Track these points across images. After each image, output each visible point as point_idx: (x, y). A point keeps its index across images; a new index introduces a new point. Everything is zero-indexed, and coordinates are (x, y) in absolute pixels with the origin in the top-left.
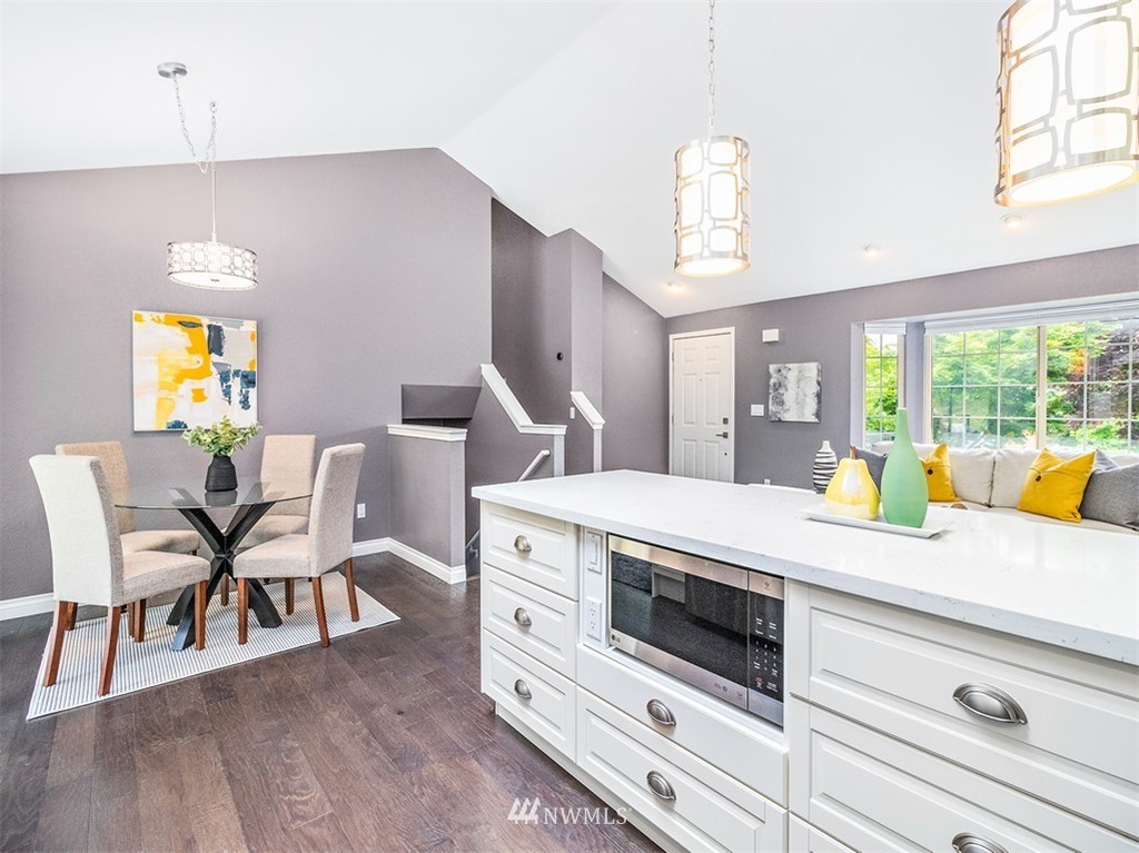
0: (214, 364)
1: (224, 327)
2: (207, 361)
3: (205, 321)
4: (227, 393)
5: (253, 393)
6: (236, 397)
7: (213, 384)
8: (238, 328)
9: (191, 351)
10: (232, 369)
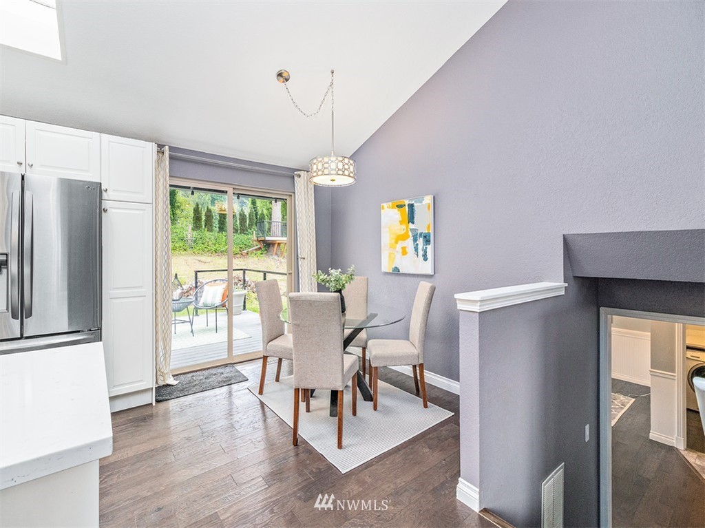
0: (411, 230)
1: (415, 204)
2: (407, 227)
3: (407, 202)
4: (416, 249)
5: (430, 248)
6: (421, 253)
7: (409, 243)
8: (421, 202)
9: (401, 223)
10: (419, 232)
